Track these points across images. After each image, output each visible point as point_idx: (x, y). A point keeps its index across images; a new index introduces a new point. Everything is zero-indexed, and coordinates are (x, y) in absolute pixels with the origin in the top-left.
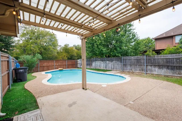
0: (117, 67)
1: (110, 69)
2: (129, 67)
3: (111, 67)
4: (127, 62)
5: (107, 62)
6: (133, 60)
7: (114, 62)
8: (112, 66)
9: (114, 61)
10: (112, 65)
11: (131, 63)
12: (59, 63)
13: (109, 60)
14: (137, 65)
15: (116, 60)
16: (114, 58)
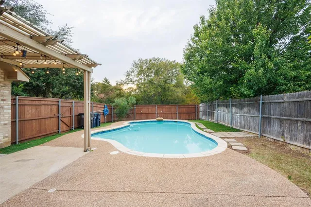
0: (252, 124)
1: (238, 128)
2: (276, 127)
3: (241, 123)
4: (272, 111)
5: (234, 109)
6: (286, 104)
7: (245, 109)
8: (242, 119)
9: (245, 106)
10: (242, 117)
11: (281, 115)
12: (164, 110)
13: (235, 106)
14: (297, 121)
15: (249, 105)
16: (246, 99)
